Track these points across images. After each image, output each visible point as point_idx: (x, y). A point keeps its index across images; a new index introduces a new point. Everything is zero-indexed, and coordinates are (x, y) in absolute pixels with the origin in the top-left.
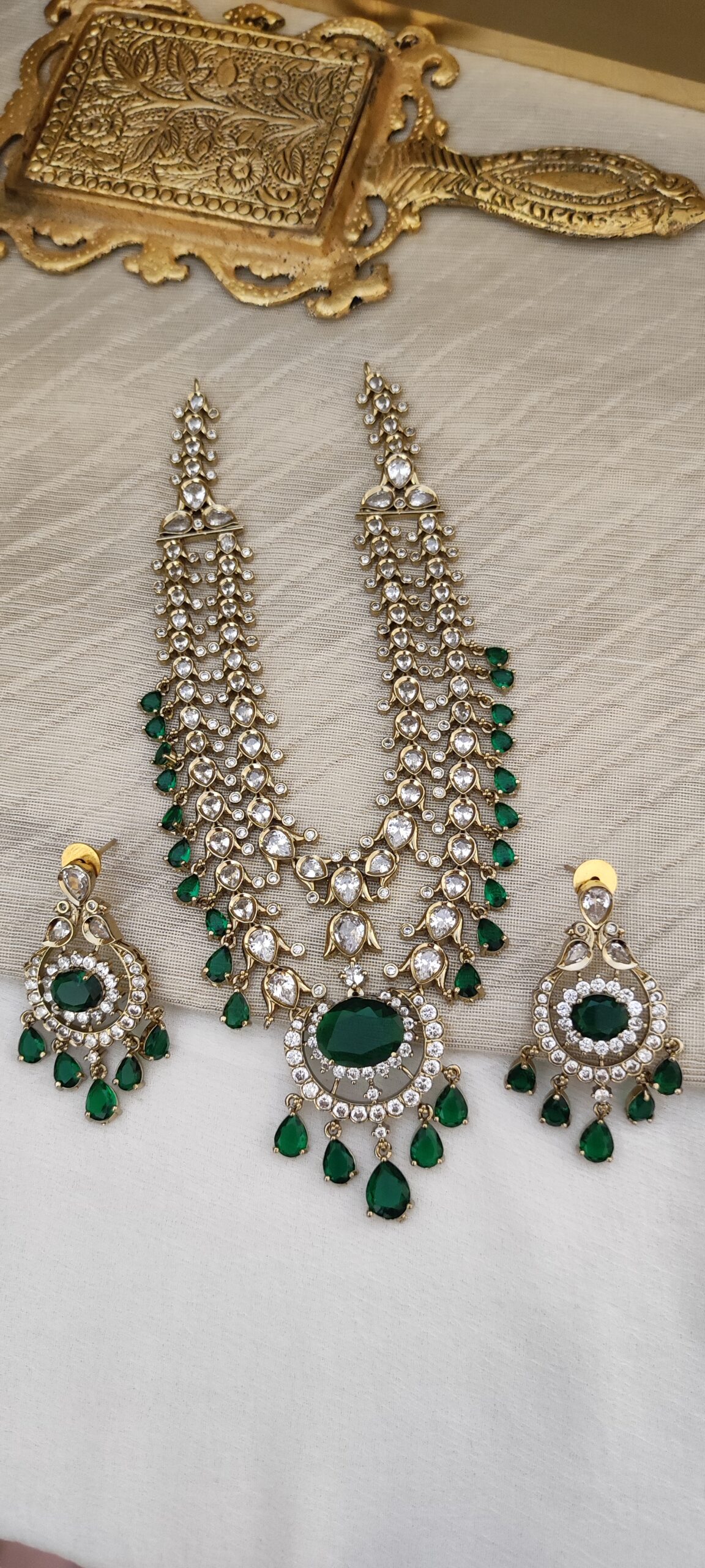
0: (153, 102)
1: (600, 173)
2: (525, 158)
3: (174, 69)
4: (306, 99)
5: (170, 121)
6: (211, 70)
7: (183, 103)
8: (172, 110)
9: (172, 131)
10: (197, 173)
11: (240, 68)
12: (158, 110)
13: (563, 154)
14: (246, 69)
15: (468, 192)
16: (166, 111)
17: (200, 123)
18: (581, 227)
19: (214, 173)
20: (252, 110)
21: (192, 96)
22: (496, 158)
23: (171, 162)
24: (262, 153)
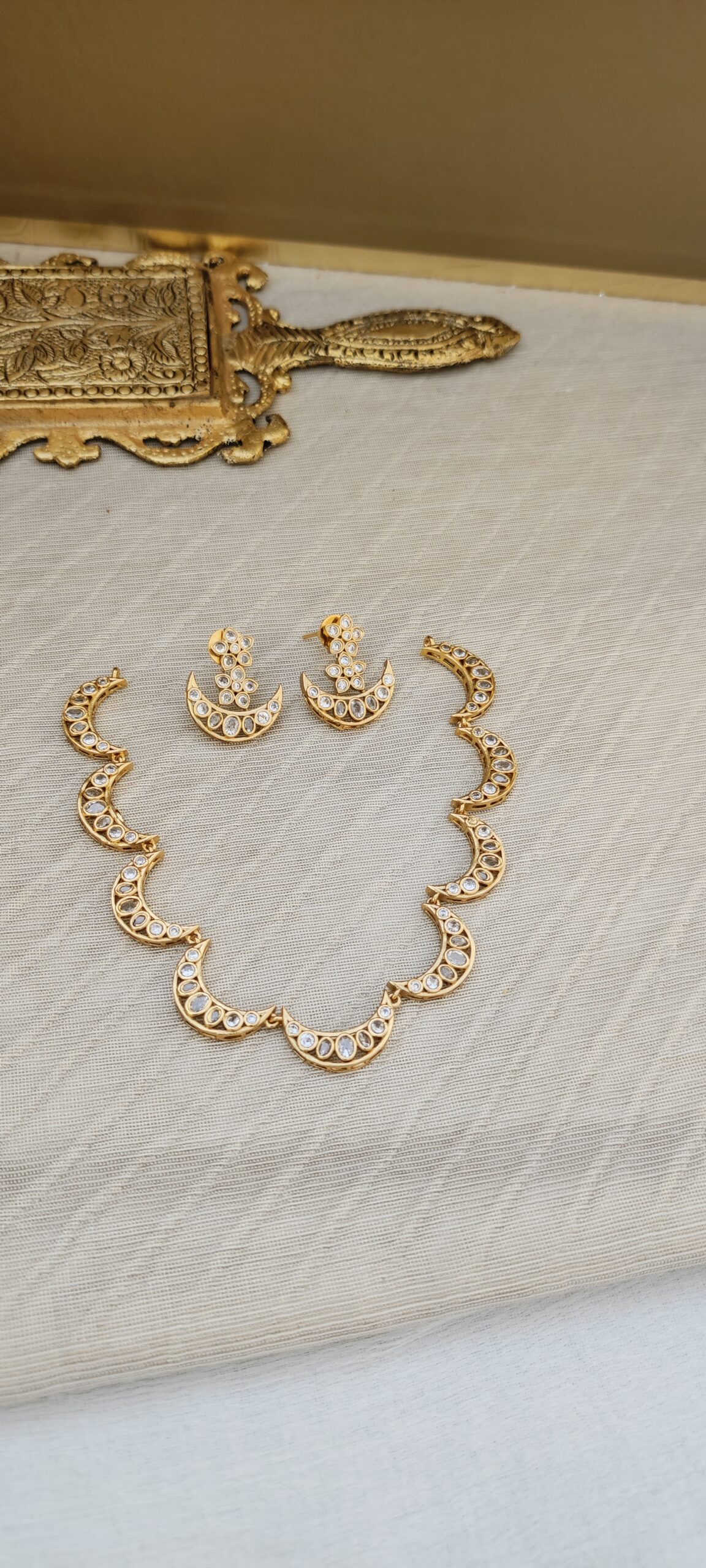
0: (14, 327)
1: (423, 323)
2: (356, 323)
3: (24, 301)
4: (156, 306)
5: (37, 337)
6: (59, 298)
7: (44, 324)
8: (35, 330)
9: (43, 345)
10: (82, 371)
11: (85, 292)
12: (23, 332)
13: (386, 316)
14: (91, 292)
15: (322, 353)
16: (30, 331)
17: (66, 335)
18: (427, 361)
19: (98, 369)
20: (110, 320)
21: (50, 317)
22: (333, 327)
23: (52, 367)
24: (135, 348)
